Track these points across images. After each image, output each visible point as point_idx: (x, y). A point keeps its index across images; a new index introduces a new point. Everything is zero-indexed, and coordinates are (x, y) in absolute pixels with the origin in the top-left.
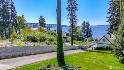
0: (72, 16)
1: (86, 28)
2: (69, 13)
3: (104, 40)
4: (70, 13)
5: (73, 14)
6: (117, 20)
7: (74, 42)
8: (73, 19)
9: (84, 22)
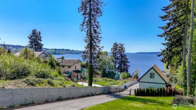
0: (90, 26)
1: (118, 56)
2: (83, 18)
3: (152, 76)
4: (87, 19)
5: (92, 21)
6: (182, 33)
7: (94, 79)
8: (93, 32)
9: (116, 45)
